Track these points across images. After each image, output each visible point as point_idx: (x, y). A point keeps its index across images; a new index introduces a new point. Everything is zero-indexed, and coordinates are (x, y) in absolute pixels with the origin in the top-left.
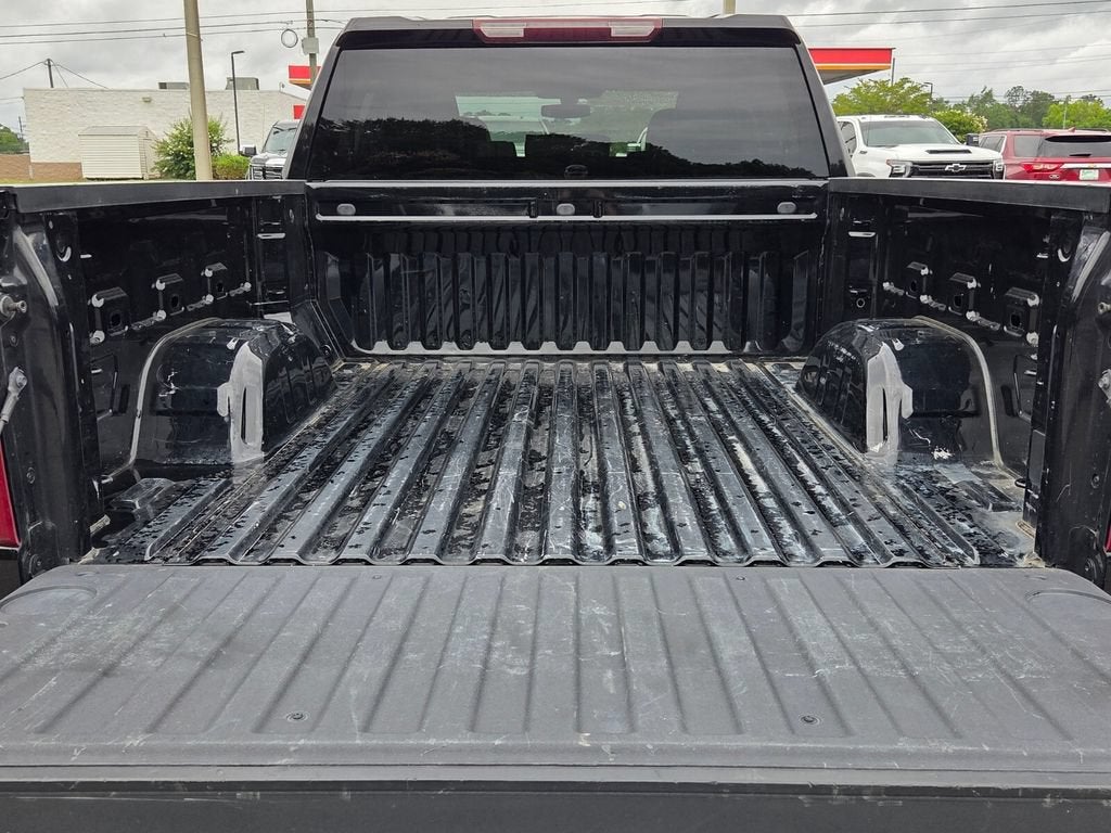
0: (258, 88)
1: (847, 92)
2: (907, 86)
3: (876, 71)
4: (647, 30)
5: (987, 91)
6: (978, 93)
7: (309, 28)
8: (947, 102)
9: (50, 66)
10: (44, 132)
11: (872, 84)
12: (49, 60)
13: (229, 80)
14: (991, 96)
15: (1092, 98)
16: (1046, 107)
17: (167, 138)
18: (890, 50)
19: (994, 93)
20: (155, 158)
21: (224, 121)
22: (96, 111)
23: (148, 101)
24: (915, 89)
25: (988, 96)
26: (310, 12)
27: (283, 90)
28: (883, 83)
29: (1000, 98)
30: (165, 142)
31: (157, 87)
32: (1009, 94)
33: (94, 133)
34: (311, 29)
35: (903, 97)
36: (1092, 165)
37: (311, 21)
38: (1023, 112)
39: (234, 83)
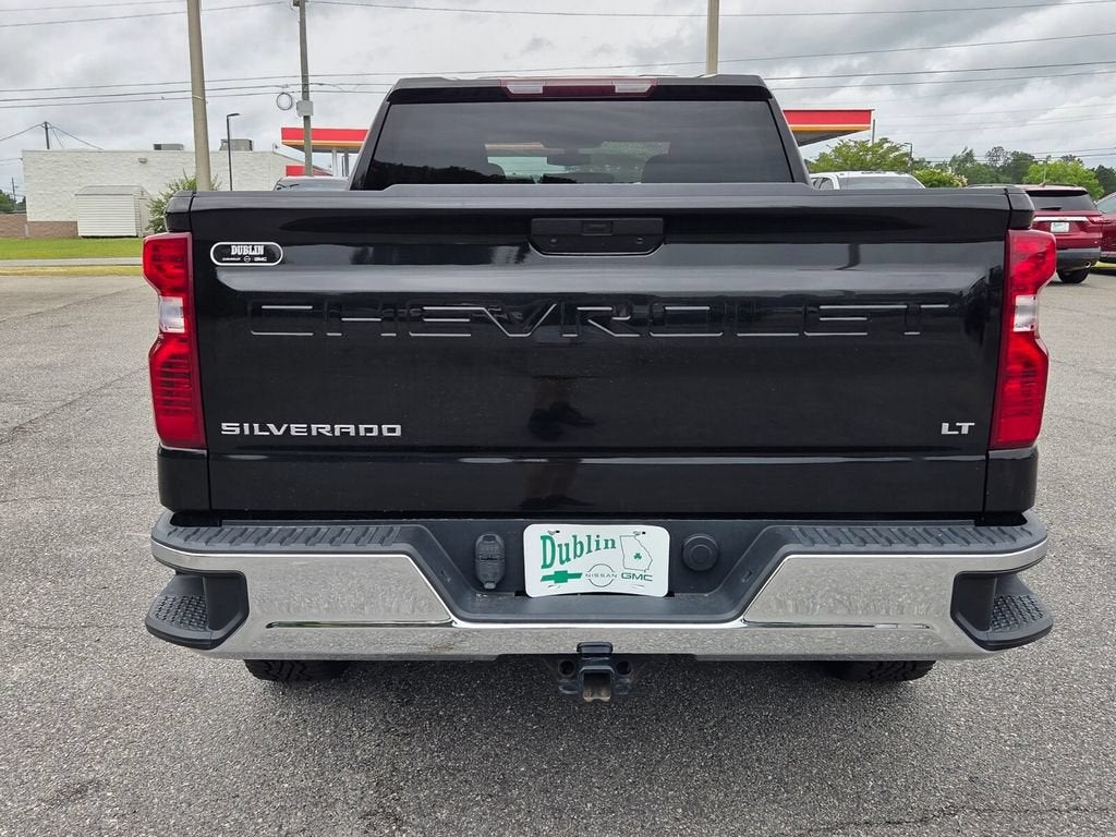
0: (251, 149)
1: (828, 151)
2: (886, 146)
3: (856, 131)
4: (645, 87)
5: (968, 151)
6: (959, 152)
7: (304, 92)
8: (929, 162)
9: (47, 129)
10: (41, 192)
11: (852, 144)
12: (46, 123)
13: (223, 141)
14: (972, 156)
15: (1072, 158)
16: (1027, 167)
17: (161, 198)
18: (870, 111)
19: (975, 153)
20: (149, 217)
21: (218, 181)
22: (91, 170)
23: (144, 162)
24: (896, 149)
25: (969, 156)
26: (305, 77)
27: (277, 151)
28: (863, 144)
29: (981, 158)
30: (160, 201)
31: (152, 148)
32: (990, 155)
33: (91, 193)
34: (306, 93)
35: (883, 156)
36: (1062, 218)
37: (305, 85)
38: (1004, 171)
39: (228, 144)
